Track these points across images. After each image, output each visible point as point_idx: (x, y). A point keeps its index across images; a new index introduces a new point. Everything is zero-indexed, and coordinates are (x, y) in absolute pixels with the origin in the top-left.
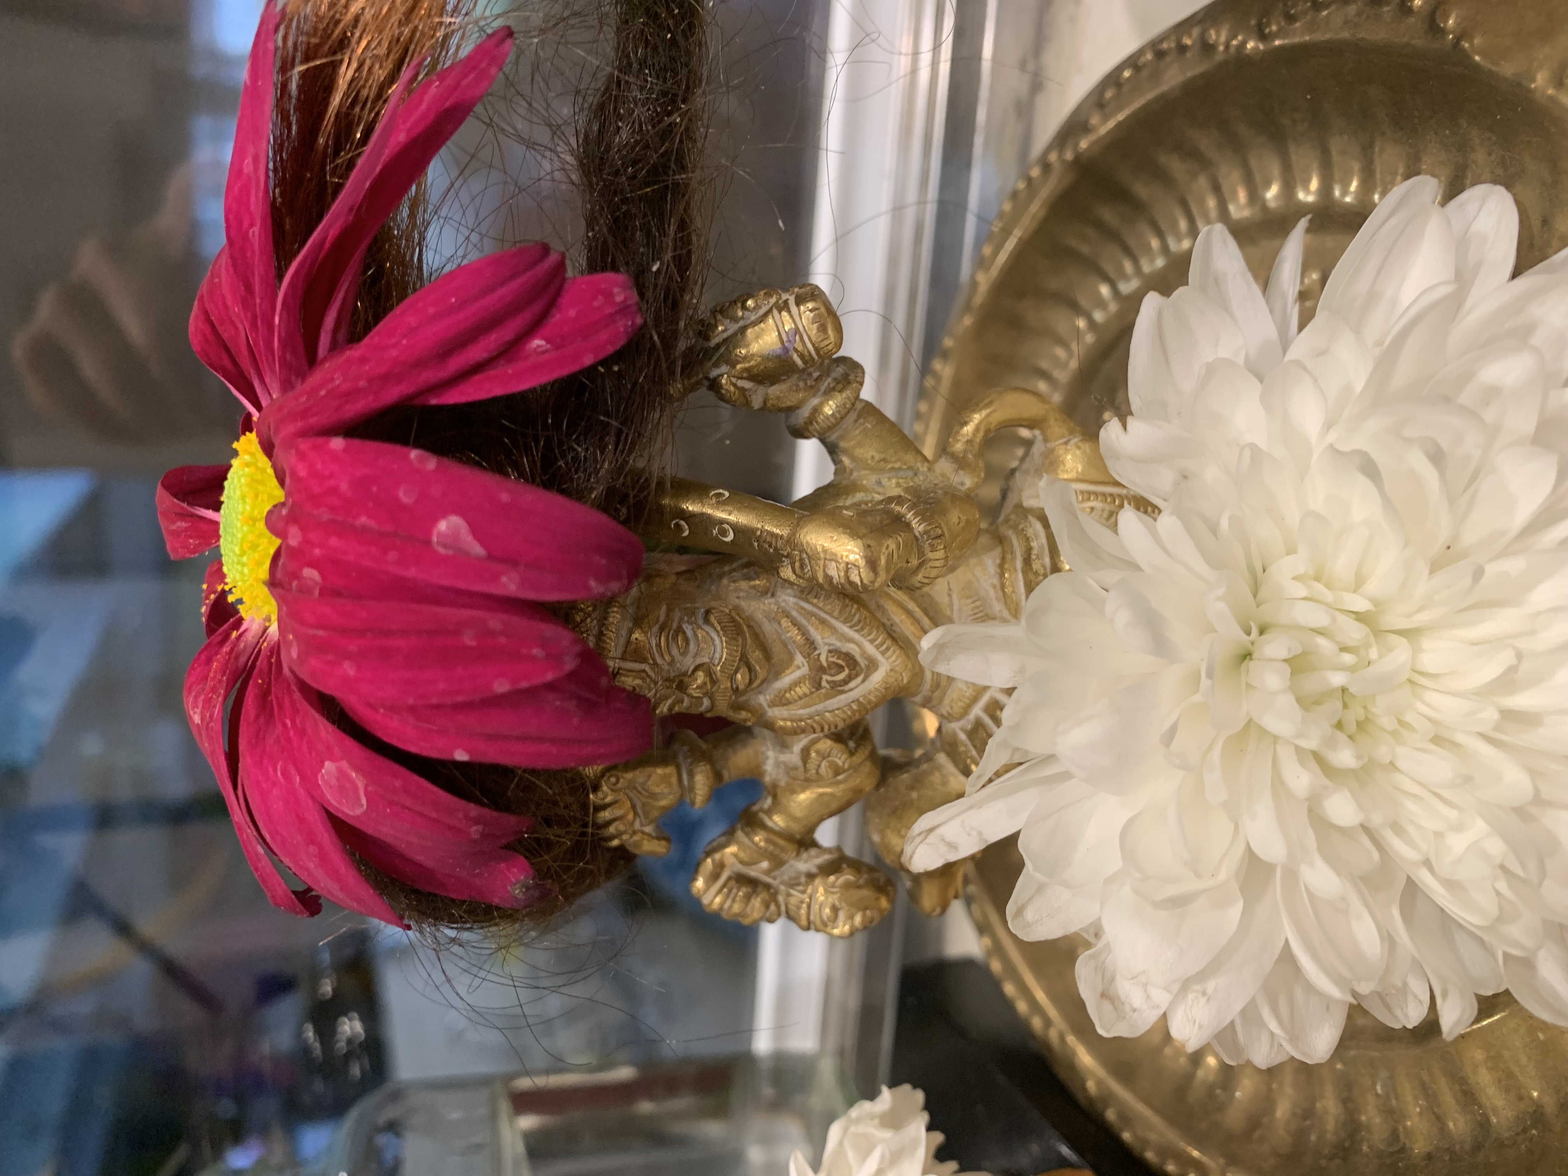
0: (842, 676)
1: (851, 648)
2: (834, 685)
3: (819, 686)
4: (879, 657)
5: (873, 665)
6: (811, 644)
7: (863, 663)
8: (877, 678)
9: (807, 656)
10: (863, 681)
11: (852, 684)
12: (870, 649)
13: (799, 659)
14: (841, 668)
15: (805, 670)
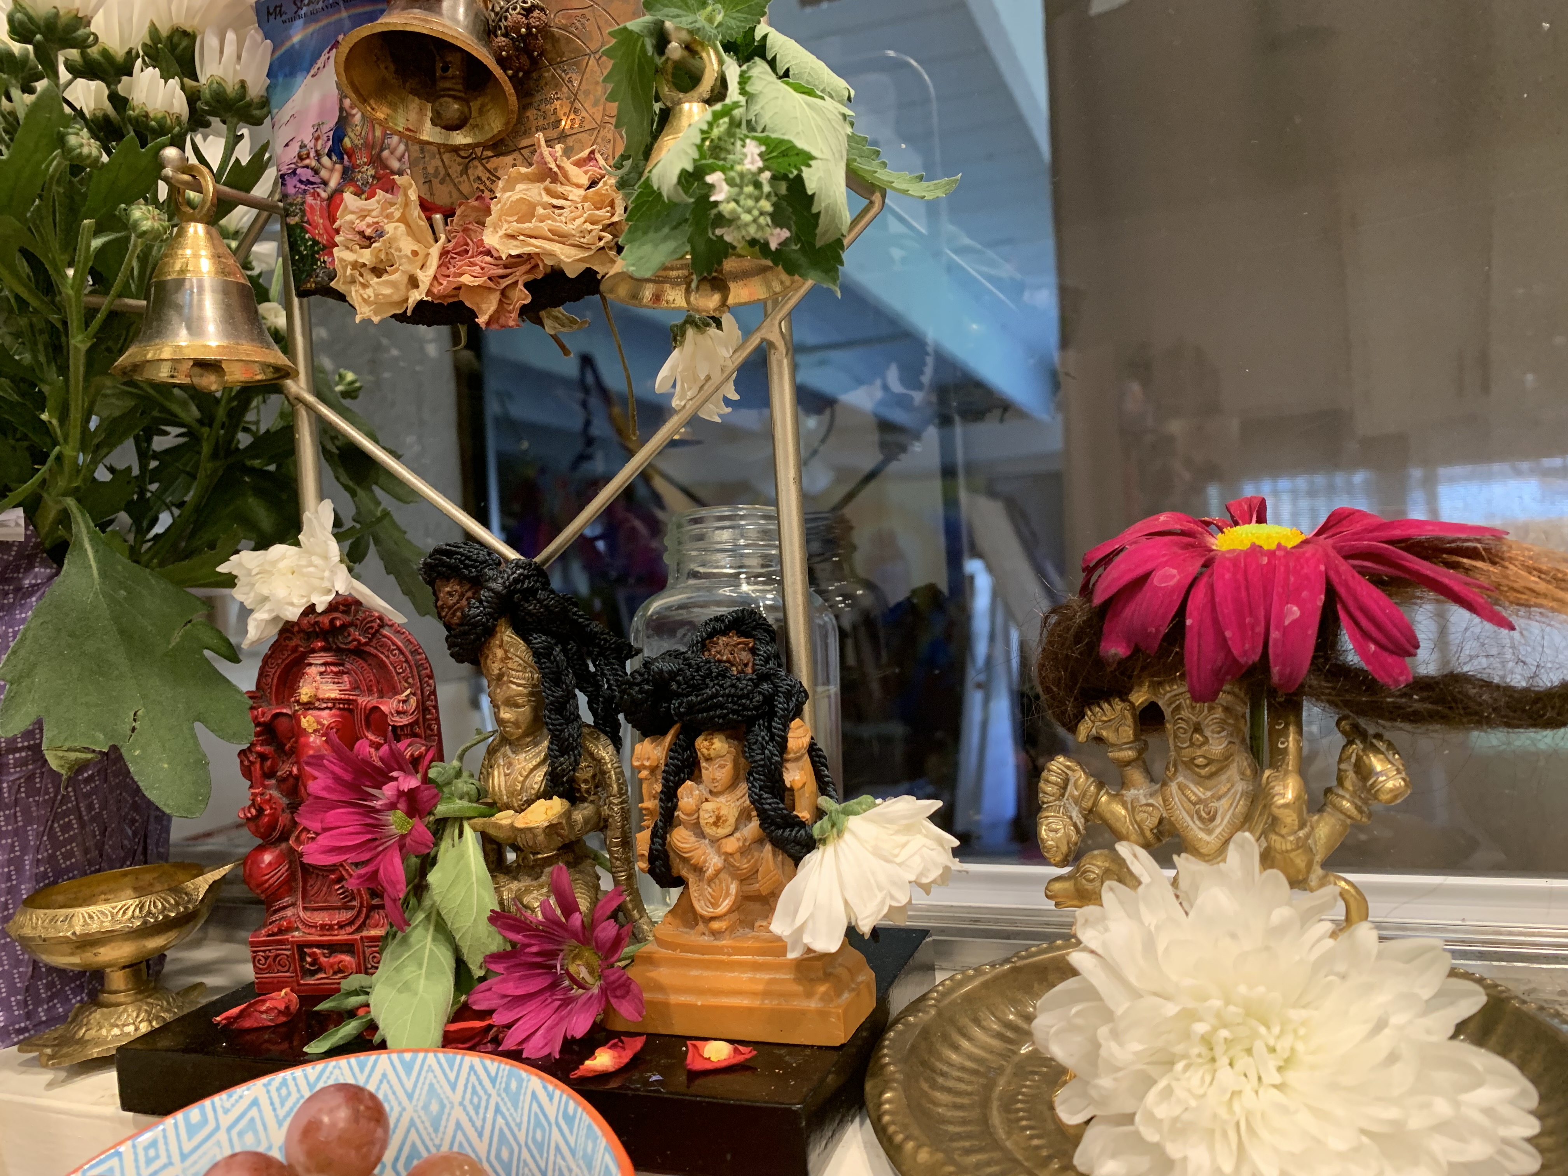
0: (1204, 815)
1: (1218, 820)
2: (1198, 812)
3: (1194, 804)
4: (1214, 836)
5: (1209, 832)
6: (1219, 798)
7: (1211, 826)
8: (1202, 835)
9: (1212, 796)
10: (1200, 828)
11: (1197, 822)
12: (1218, 831)
13: (1209, 794)
14: (1209, 814)
15: (1203, 797)
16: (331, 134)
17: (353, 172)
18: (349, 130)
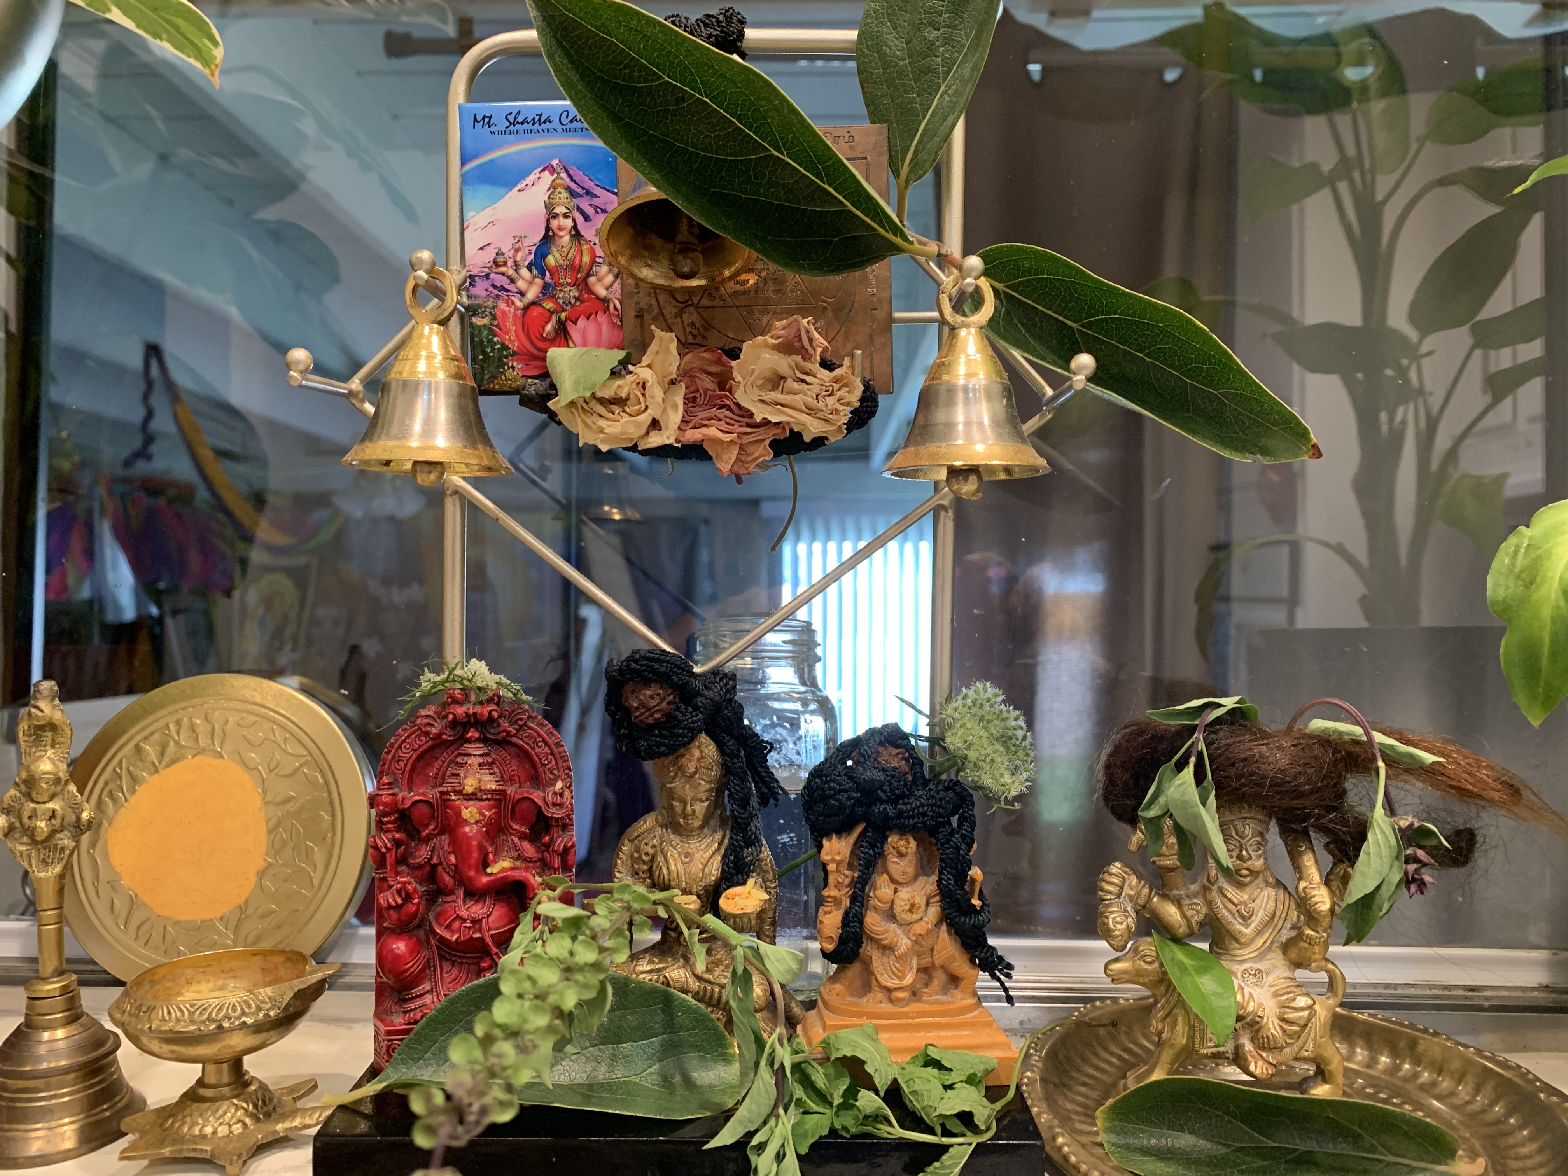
0: (1244, 913)
1: (1254, 917)
2: (1241, 910)
3: (1236, 905)
4: (1250, 929)
5: (1248, 926)
6: (1254, 901)
7: (1249, 922)
8: (1242, 928)
9: (1250, 899)
10: (1240, 924)
11: (1238, 919)
12: (1253, 925)
13: (1247, 898)
14: (1248, 913)
15: (1242, 899)
16: (534, 249)
17: (554, 288)
18: (554, 250)
